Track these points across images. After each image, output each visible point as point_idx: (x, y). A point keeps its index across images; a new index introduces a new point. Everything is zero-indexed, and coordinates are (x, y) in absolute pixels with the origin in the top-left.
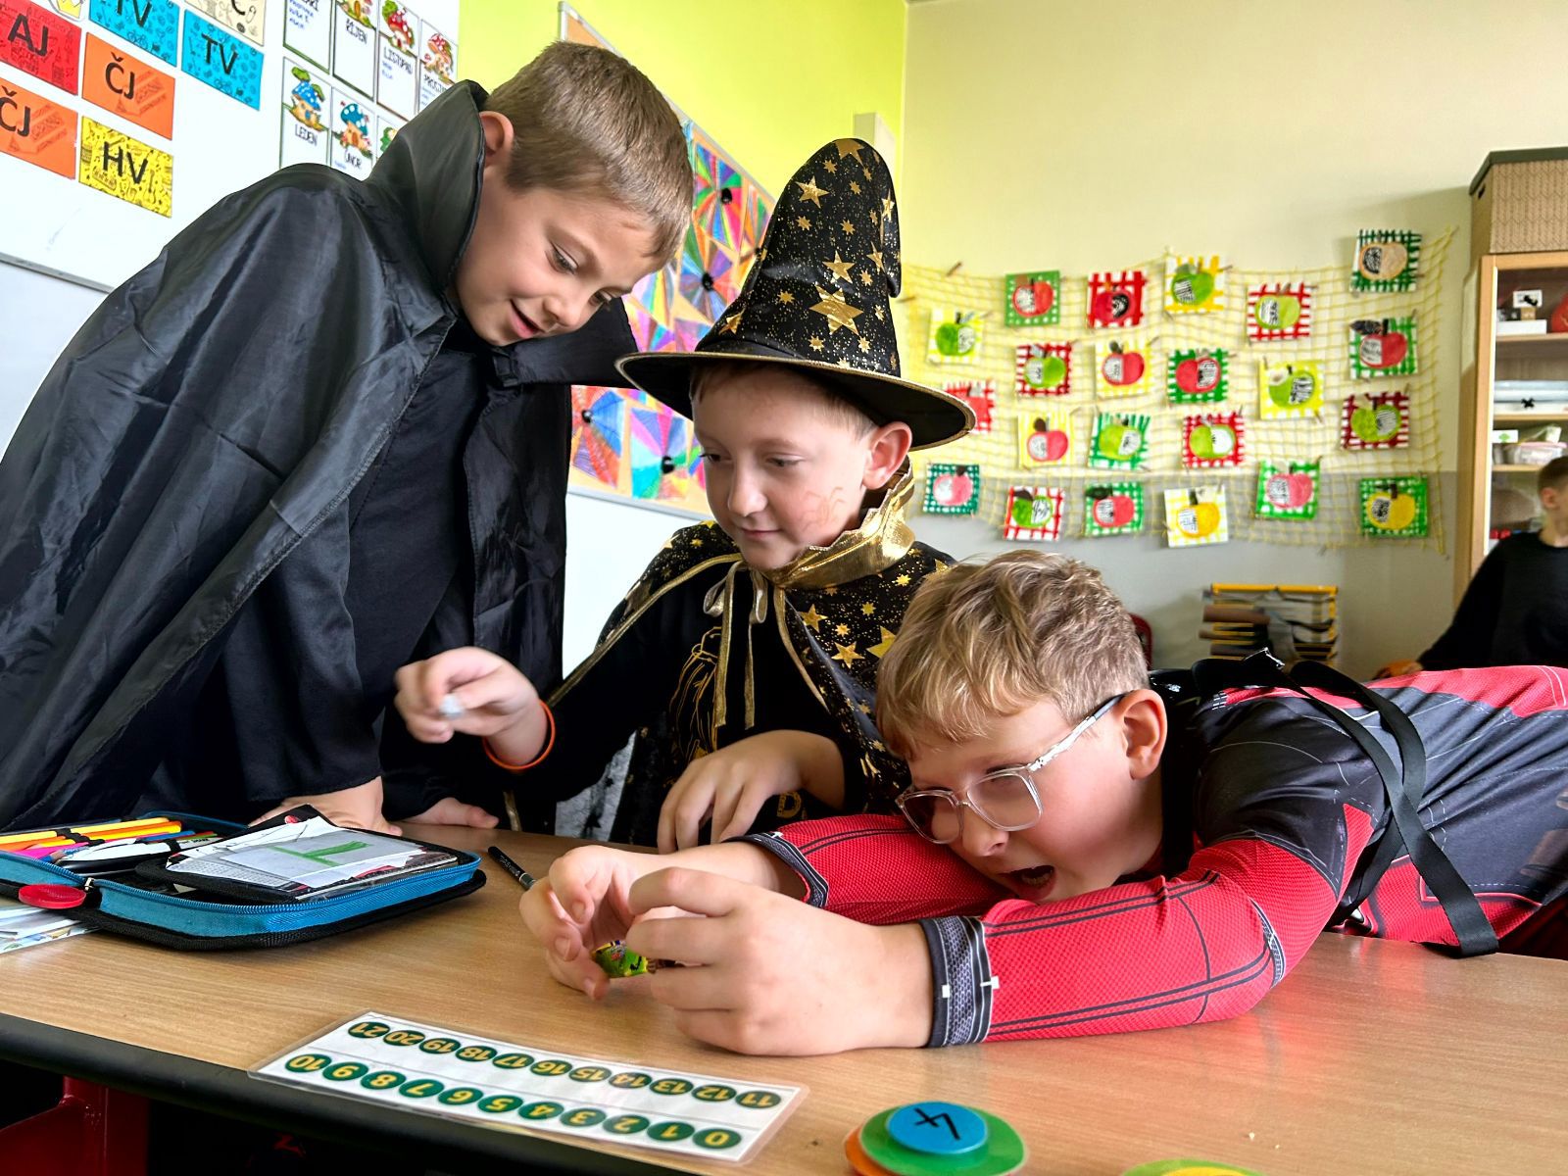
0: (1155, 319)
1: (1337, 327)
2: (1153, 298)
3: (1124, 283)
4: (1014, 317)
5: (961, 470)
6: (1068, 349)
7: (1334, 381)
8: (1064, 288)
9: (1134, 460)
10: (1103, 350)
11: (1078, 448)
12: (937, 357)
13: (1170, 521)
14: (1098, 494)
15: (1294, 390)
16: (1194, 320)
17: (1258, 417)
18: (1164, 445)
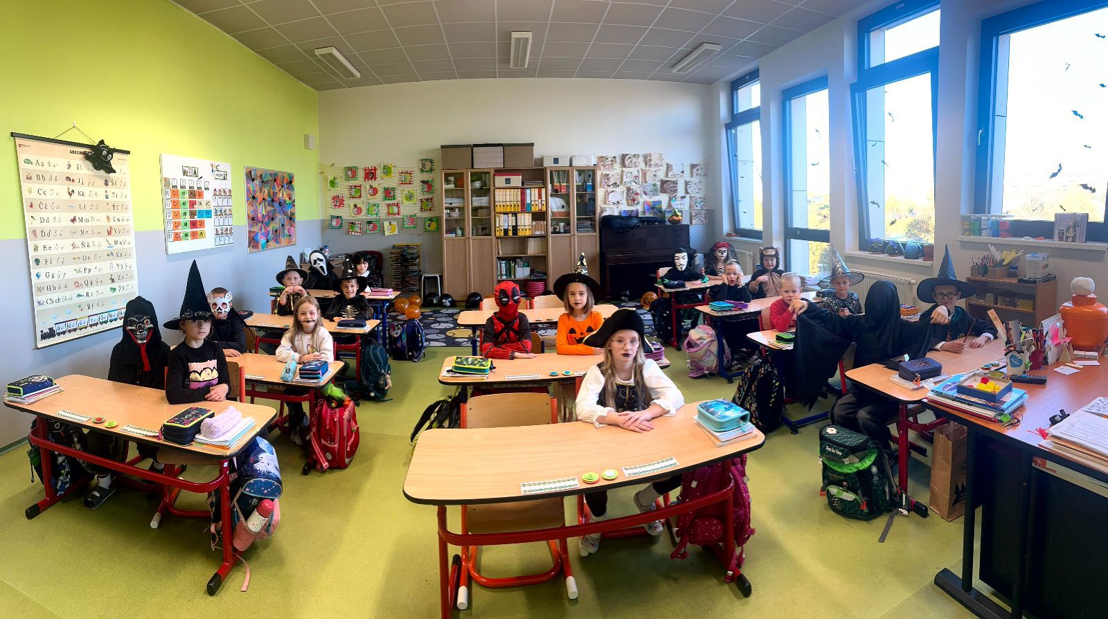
0: (380, 179)
1: (419, 182)
2: (379, 173)
3: (372, 170)
4: (348, 178)
5: (338, 217)
6: (360, 186)
7: (418, 195)
8: (359, 170)
9: (377, 214)
10: (368, 187)
11: (364, 212)
12: (330, 188)
13: (385, 229)
14: (370, 223)
15: (410, 197)
16: (388, 179)
17: (402, 204)
18: (383, 211)
